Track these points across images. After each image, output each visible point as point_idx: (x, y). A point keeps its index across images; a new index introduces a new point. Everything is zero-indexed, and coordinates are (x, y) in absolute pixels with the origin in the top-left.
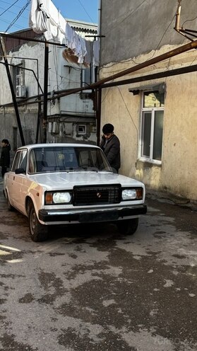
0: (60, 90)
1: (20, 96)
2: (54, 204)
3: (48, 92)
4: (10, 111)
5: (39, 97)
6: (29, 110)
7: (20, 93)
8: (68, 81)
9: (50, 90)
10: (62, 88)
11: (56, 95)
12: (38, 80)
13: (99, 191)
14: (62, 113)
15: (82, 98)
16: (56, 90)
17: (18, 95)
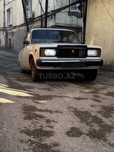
0: (55, 9)
1: (29, 17)
2: (45, 56)
3: (48, 11)
4: (23, 29)
5: (41, 16)
6: (34, 26)
7: (29, 16)
8: (61, 4)
9: (49, 10)
10: (57, 8)
11: (53, 13)
12: (41, 5)
13: (73, 49)
14: (57, 24)
15: (69, 15)
16: (53, 10)
17: (28, 17)
